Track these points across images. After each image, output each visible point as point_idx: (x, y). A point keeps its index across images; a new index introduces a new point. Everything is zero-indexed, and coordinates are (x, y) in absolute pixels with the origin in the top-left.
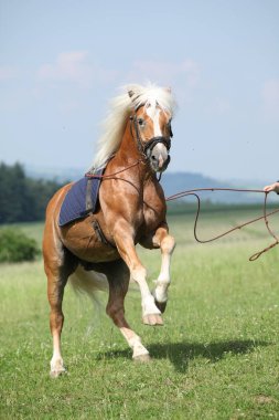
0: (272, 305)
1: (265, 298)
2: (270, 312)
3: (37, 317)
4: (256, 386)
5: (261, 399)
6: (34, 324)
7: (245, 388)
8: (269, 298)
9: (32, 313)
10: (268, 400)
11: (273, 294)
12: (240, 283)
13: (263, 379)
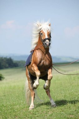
0: (71, 90)
1: (69, 88)
2: (71, 92)
3: (5, 96)
4: (69, 113)
5: (71, 116)
6: (4, 97)
7: (66, 113)
8: (70, 88)
9: (3, 95)
10: (73, 116)
11: (71, 87)
12: (61, 84)
13: (71, 110)
